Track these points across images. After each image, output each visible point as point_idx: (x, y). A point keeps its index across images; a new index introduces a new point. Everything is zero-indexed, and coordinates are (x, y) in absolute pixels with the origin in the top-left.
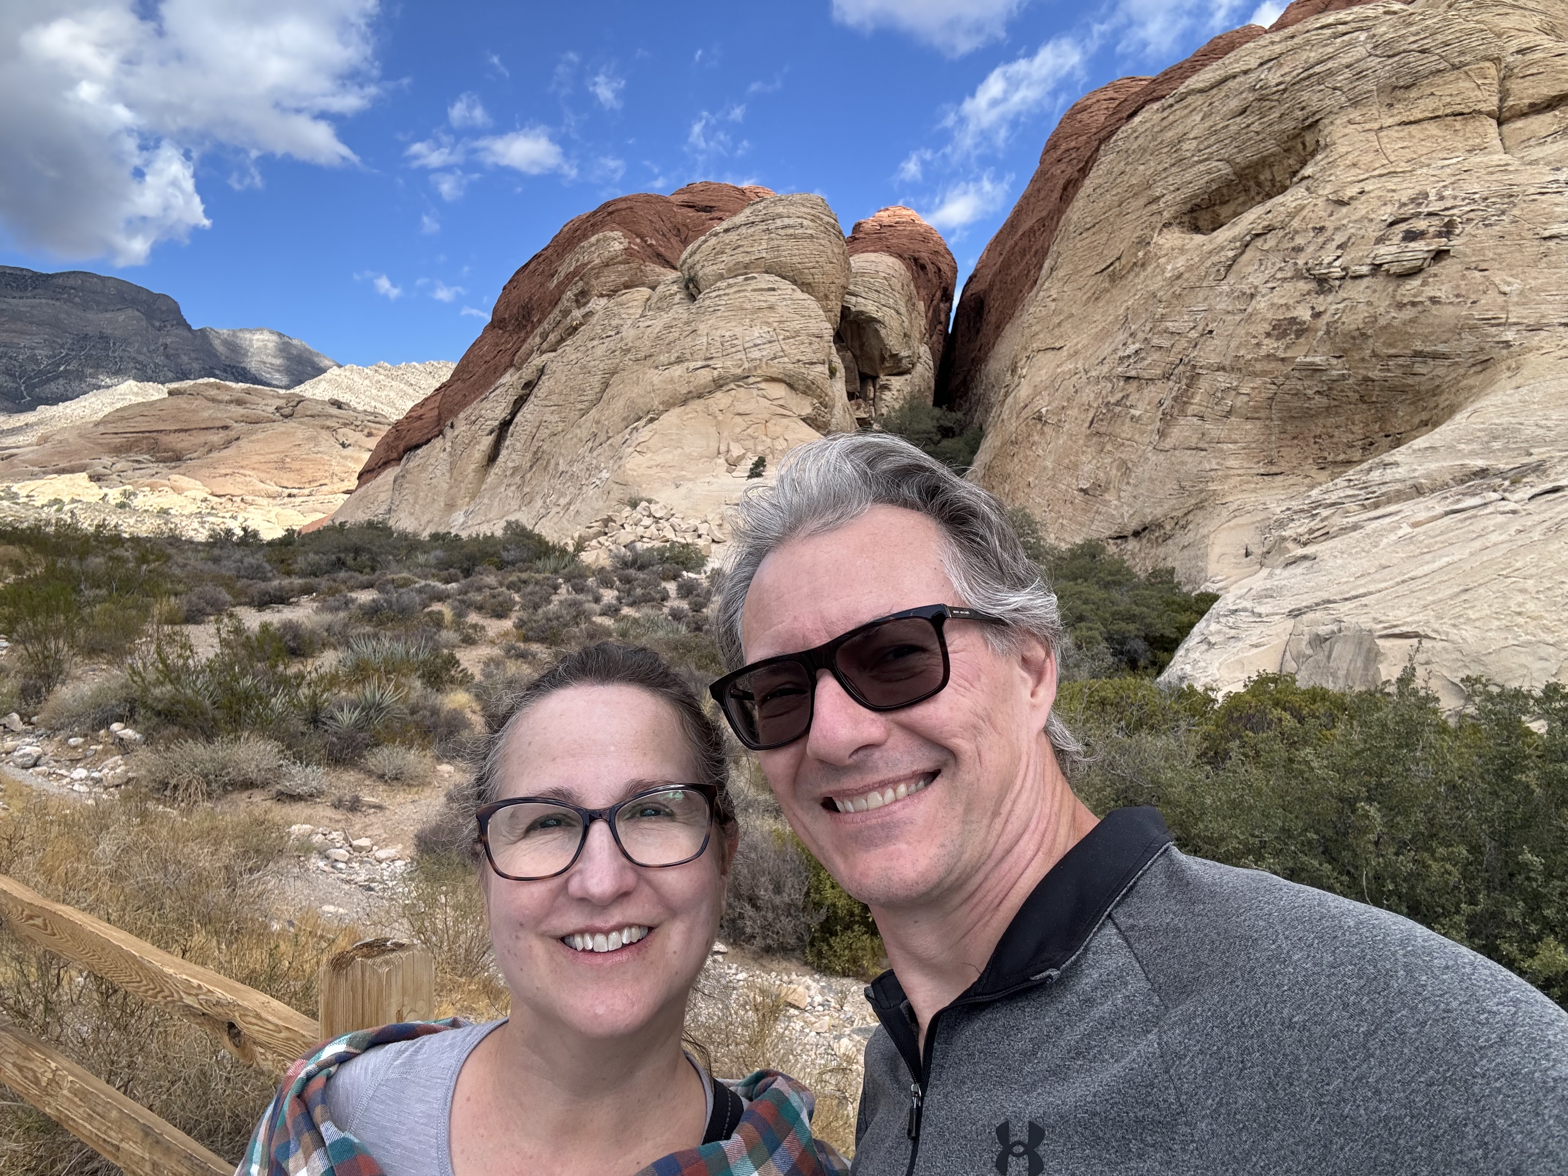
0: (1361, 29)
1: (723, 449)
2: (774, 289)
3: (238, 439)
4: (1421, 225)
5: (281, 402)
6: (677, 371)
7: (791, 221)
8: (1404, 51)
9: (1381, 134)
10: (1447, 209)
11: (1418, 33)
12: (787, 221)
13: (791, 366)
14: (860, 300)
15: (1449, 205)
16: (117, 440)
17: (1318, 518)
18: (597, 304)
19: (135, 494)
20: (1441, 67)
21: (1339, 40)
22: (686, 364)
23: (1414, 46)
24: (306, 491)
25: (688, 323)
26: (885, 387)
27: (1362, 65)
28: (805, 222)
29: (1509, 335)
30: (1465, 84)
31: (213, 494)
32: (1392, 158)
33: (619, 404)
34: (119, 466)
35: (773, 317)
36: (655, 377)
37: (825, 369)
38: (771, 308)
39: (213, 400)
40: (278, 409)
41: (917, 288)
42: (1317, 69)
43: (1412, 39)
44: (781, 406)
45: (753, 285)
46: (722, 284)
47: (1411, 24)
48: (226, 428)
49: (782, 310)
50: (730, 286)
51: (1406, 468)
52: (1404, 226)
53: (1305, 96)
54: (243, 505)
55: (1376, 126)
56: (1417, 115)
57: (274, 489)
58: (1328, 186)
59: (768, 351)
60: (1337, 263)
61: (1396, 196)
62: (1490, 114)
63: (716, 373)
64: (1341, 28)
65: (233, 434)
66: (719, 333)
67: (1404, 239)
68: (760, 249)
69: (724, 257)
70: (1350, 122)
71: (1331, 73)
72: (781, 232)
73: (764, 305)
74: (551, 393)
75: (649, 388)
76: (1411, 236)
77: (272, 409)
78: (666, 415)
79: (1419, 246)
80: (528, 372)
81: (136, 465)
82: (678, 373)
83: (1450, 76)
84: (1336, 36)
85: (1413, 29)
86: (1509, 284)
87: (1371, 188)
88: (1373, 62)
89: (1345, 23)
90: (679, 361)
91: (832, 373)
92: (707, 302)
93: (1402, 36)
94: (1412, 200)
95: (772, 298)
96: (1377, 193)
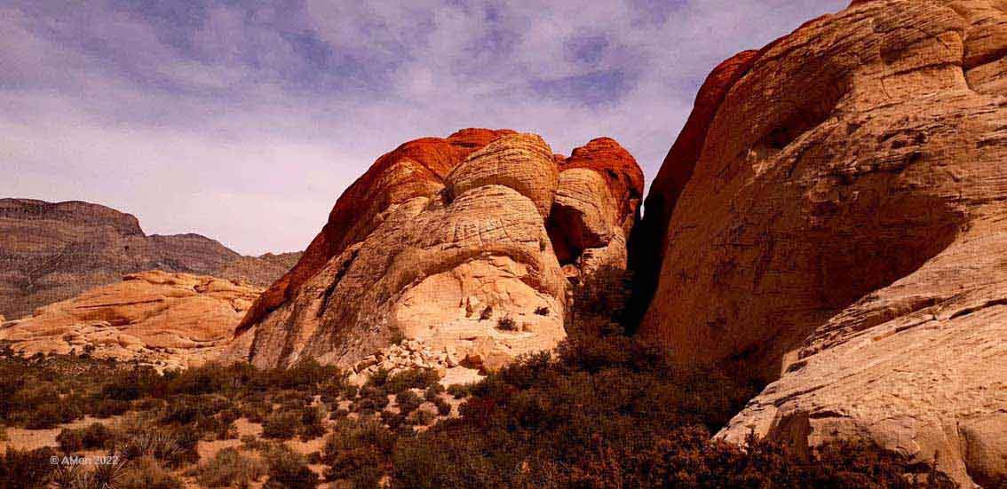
0: (871, 16)
1: (464, 301)
2: (502, 194)
3: (167, 308)
4: (902, 137)
5: (198, 283)
6: (435, 250)
7: (515, 151)
8: (896, 28)
9: (885, 81)
10: (919, 127)
11: (905, 17)
12: (511, 151)
13: (511, 244)
14: (567, 198)
15: (921, 124)
16: (87, 312)
17: (829, 338)
18: (393, 208)
19: (94, 349)
20: (921, 36)
21: (856, 24)
22: (440, 245)
23: (903, 24)
24: (210, 343)
25: (445, 218)
26: (589, 256)
27: (871, 38)
28: (523, 151)
29: (962, 208)
30: (937, 46)
31: (148, 347)
32: (891, 95)
33: (397, 273)
34: (86, 330)
35: (499, 212)
36: (421, 254)
37: (537, 245)
38: (499, 206)
39: (153, 283)
40: (195, 287)
41: (611, 188)
42: (842, 42)
43: (901, 20)
44: (506, 271)
45: (488, 192)
46: (469, 192)
47: (901, 11)
48: (159, 301)
49: (508, 208)
50: (473, 194)
51: (883, 300)
52: (892, 139)
53: (836, 58)
54: (166, 354)
55: (880, 75)
56: (906, 67)
57: (188, 342)
58: (850, 115)
59: (496, 234)
60: (853, 165)
61: (890, 119)
62: (956, 64)
63: (460, 250)
64: (859, 16)
65: (165, 304)
66: (464, 224)
67: (892, 147)
68: (494, 169)
69: (471, 175)
70: (864, 74)
71: (850, 45)
72: (506, 157)
73: (494, 204)
74: (359, 268)
75: (416, 262)
76: (897, 145)
77: (191, 287)
78: (426, 280)
79: (903, 151)
80: (345, 256)
81: (98, 329)
82: (435, 251)
83: (926, 42)
84: (855, 21)
85: (903, 13)
86: (960, 173)
87: (875, 115)
88: (876, 36)
89: (862, 13)
90: (438, 242)
91: (542, 247)
92: (458, 204)
93: (896, 19)
94: (899, 122)
95: (500, 200)
96: (878, 118)
